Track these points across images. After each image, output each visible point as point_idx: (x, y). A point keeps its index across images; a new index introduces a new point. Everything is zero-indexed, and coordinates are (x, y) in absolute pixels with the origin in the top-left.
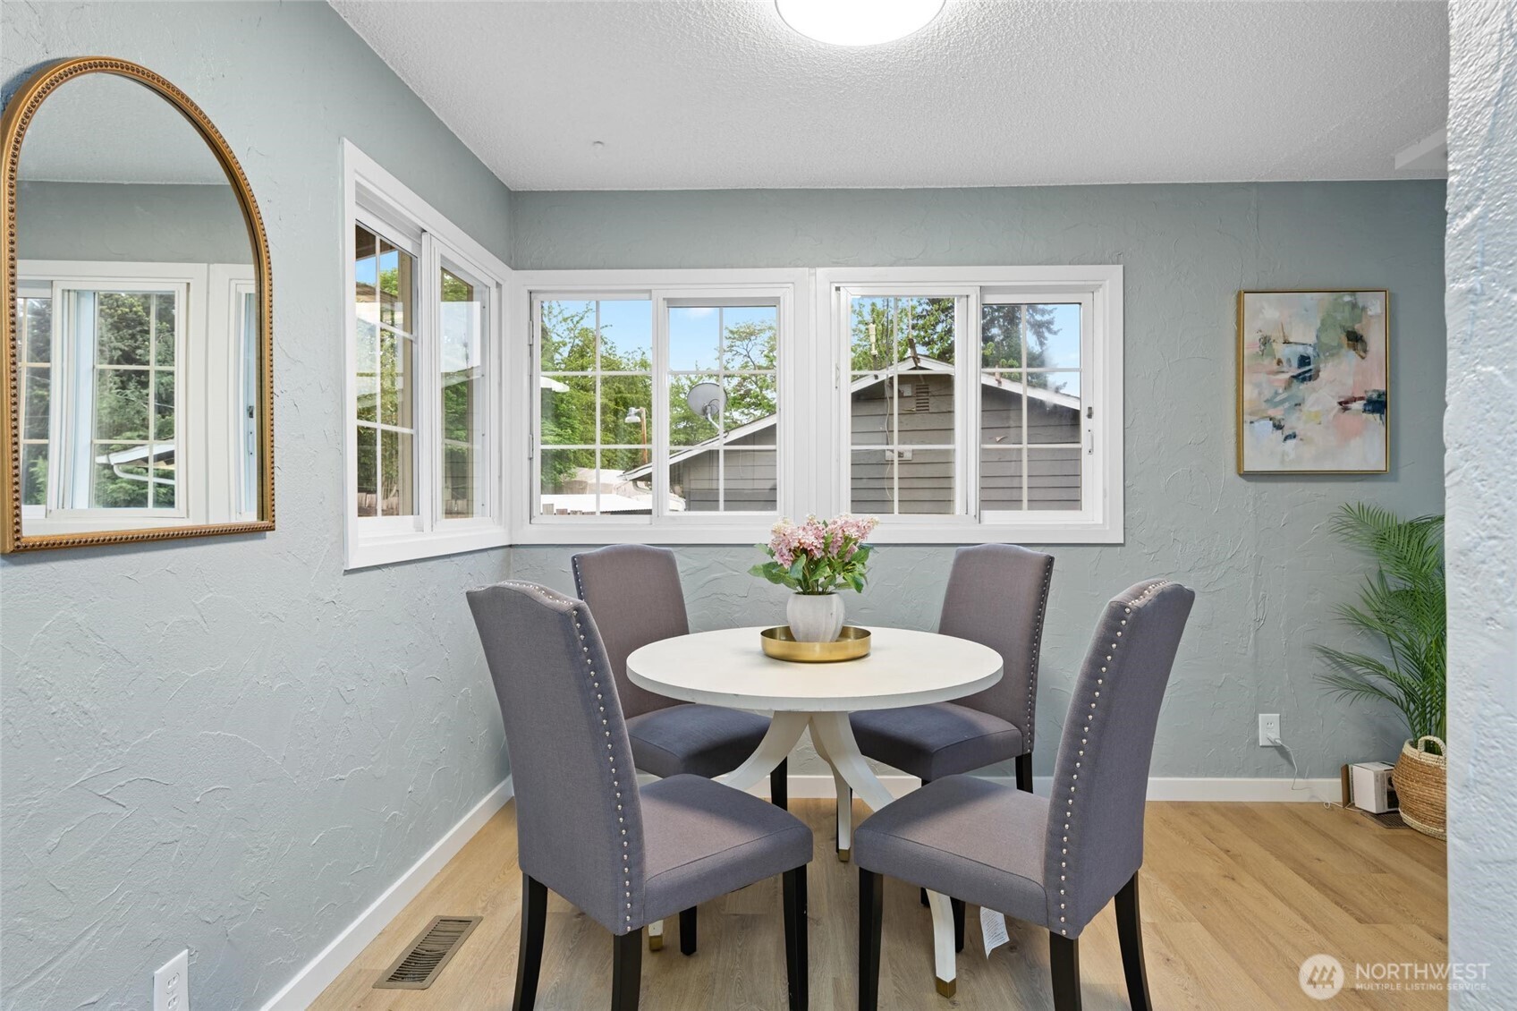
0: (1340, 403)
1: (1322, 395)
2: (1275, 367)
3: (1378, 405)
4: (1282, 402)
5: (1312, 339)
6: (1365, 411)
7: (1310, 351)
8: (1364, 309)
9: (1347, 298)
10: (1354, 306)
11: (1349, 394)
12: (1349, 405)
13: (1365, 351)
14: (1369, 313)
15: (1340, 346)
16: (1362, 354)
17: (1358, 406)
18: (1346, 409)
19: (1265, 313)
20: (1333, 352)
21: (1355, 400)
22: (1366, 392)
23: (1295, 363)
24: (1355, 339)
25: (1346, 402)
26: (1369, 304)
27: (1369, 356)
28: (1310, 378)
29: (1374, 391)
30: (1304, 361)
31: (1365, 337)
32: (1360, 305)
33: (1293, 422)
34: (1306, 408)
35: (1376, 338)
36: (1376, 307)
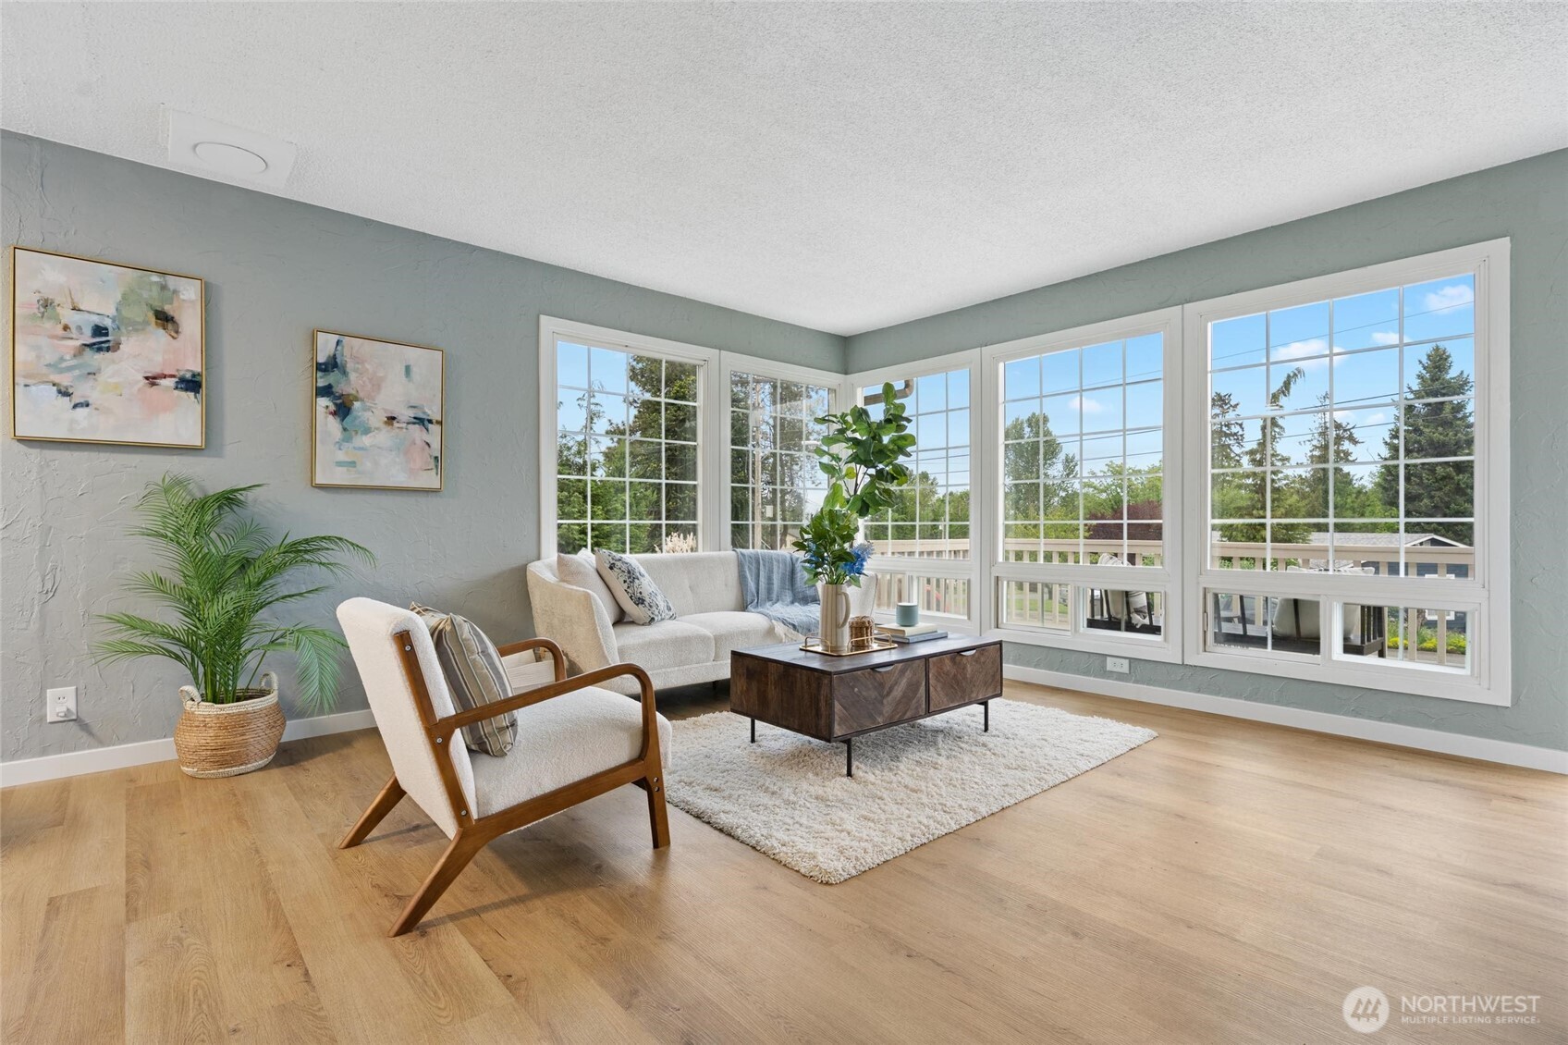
0: (147, 378)
1: (123, 368)
2: (60, 332)
3: (191, 384)
4: (70, 368)
5: (112, 311)
6: (176, 388)
7: (107, 323)
8: (175, 292)
9: (155, 278)
10: (164, 287)
11: (156, 370)
12: (158, 381)
13: (177, 332)
14: (182, 297)
15: (146, 323)
16: (173, 334)
17: (170, 382)
18: (153, 384)
19: (45, 275)
20: (138, 328)
21: (165, 377)
22: (178, 370)
23: (88, 331)
24: (164, 319)
25: (154, 378)
26: (182, 288)
27: (181, 337)
28: (108, 349)
29: (188, 370)
30: (99, 331)
31: (176, 318)
32: (171, 287)
33: (87, 391)
34: (101, 378)
35: (191, 322)
36: (190, 292)
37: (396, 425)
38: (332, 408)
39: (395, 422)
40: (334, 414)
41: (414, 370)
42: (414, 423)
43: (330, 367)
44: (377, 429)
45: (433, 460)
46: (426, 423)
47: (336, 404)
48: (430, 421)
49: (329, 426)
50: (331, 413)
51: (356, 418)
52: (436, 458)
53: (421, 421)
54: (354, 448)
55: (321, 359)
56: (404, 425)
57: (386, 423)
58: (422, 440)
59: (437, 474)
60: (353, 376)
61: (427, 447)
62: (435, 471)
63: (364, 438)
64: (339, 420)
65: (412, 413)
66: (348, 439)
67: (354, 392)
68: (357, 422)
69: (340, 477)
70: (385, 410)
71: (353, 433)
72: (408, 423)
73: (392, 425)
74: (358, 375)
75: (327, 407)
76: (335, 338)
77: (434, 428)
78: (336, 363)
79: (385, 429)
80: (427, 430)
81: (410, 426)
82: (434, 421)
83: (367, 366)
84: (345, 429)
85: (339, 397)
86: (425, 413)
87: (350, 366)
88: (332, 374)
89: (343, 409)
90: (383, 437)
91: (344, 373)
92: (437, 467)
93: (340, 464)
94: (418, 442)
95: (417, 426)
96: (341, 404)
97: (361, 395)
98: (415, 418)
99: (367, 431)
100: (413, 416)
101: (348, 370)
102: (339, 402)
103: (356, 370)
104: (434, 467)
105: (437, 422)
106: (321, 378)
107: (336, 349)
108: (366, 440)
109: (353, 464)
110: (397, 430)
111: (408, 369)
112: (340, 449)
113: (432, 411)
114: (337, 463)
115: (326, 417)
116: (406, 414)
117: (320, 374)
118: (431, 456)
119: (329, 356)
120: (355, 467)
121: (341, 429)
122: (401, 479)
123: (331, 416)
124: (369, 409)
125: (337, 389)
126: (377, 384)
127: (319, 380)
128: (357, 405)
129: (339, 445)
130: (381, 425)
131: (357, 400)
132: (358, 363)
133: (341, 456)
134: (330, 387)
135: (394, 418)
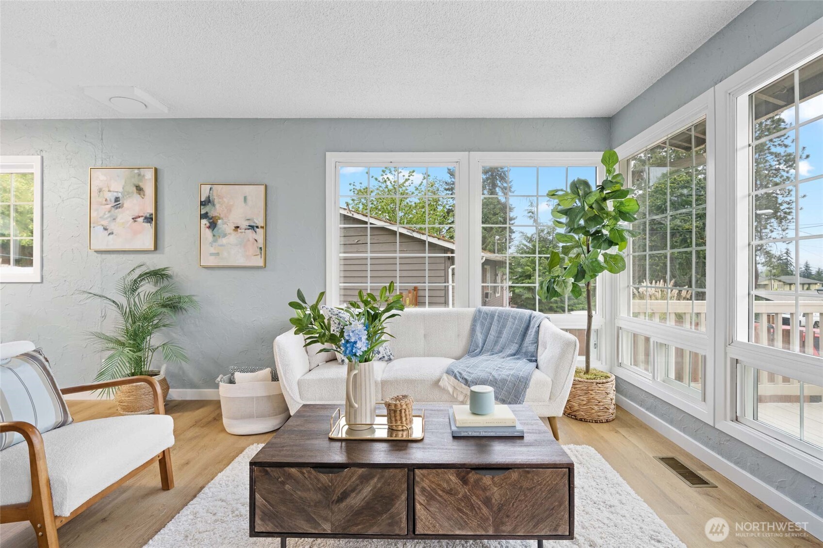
0: (133, 219)
1: (125, 215)
2: (104, 202)
3: (149, 219)
4: (107, 218)
5: (121, 190)
6: (144, 222)
7: (120, 195)
8: (144, 176)
9: (136, 171)
10: (139, 175)
11: (137, 215)
12: (136, 220)
13: (144, 195)
14: (146, 178)
15: (133, 193)
16: (142, 196)
17: (141, 220)
18: (135, 221)
19: (100, 178)
20: (129, 194)
21: (139, 217)
22: (144, 213)
23: (113, 201)
24: (139, 189)
25: (135, 218)
26: (146, 174)
27: (146, 197)
28: (120, 207)
29: (148, 213)
30: (117, 199)
31: (144, 189)
32: (142, 174)
33: (112, 227)
34: (118, 220)
35: (149, 190)
36: (149, 175)
37: (239, 231)
38: (208, 225)
39: (238, 229)
40: (209, 227)
41: (249, 198)
42: (249, 229)
43: (207, 202)
44: (229, 234)
45: (259, 249)
46: (255, 228)
47: (210, 223)
48: (257, 227)
49: (207, 234)
50: (208, 227)
51: (219, 229)
52: (261, 248)
53: (252, 227)
54: (219, 245)
55: (203, 200)
56: (243, 230)
57: (234, 230)
58: (253, 238)
59: (261, 257)
60: (217, 206)
61: (256, 242)
62: (259, 256)
63: (223, 239)
64: (211, 230)
65: (248, 223)
66: (215, 241)
67: (218, 215)
68: (220, 231)
69: (211, 261)
70: (233, 223)
71: (218, 237)
72: (246, 229)
73: (237, 231)
74: (220, 205)
75: (206, 224)
76: (209, 187)
77: (260, 231)
78: (209, 200)
79: (234, 233)
80: (256, 232)
81: (247, 231)
82: (259, 227)
83: (225, 200)
84: (214, 236)
85: (211, 219)
86: (254, 222)
87: (216, 202)
88: (208, 206)
89: (213, 225)
90: (232, 238)
91: (214, 205)
92: (261, 253)
93: (211, 254)
94: (251, 239)
95: (250, 230)
96: (212, 222)
97: (222, 216)
98: (249, 226)
99: (225, 235)
100: (248, 225)
101: (215, 203)
102: (211, 221)
103: (219, 203)
104: (259, 254)
105: (262, 227)
106: (203, 209)
107: (210, 193)
108: (224, 241)
109: (218, 254)
110: (240, 234)
111: (245, 199)
112: (212, 246)
113: (259, 221)
114: (210, 254)
115: (205, 230)
116: (244, 224)
117: (202, 207)
118: (258, 248)
119: (206, 197)
120: (219, 256)
121: (212, 235)
122: (242, 262)
123: (207, 229)
124: (225, 223)
125: (210, 214)
126: (229, 209)
127: (202, 210)
128: (220, 221)
129: (211, 244)
130: (232, 231)
131: (220, 219)
132: (220, 198)
133: (212, 250)
134: (207, 213)
135: (238, 227)
